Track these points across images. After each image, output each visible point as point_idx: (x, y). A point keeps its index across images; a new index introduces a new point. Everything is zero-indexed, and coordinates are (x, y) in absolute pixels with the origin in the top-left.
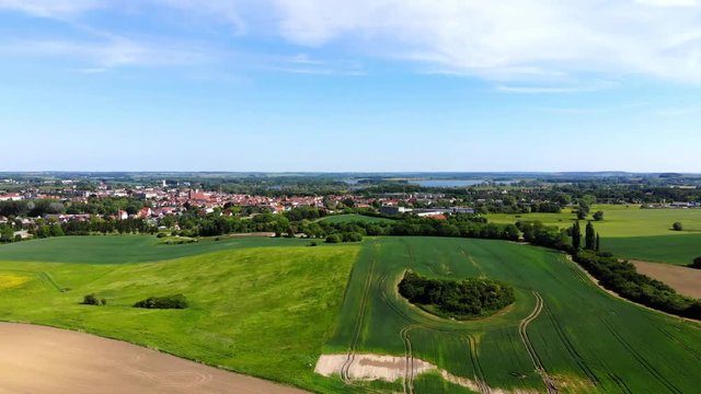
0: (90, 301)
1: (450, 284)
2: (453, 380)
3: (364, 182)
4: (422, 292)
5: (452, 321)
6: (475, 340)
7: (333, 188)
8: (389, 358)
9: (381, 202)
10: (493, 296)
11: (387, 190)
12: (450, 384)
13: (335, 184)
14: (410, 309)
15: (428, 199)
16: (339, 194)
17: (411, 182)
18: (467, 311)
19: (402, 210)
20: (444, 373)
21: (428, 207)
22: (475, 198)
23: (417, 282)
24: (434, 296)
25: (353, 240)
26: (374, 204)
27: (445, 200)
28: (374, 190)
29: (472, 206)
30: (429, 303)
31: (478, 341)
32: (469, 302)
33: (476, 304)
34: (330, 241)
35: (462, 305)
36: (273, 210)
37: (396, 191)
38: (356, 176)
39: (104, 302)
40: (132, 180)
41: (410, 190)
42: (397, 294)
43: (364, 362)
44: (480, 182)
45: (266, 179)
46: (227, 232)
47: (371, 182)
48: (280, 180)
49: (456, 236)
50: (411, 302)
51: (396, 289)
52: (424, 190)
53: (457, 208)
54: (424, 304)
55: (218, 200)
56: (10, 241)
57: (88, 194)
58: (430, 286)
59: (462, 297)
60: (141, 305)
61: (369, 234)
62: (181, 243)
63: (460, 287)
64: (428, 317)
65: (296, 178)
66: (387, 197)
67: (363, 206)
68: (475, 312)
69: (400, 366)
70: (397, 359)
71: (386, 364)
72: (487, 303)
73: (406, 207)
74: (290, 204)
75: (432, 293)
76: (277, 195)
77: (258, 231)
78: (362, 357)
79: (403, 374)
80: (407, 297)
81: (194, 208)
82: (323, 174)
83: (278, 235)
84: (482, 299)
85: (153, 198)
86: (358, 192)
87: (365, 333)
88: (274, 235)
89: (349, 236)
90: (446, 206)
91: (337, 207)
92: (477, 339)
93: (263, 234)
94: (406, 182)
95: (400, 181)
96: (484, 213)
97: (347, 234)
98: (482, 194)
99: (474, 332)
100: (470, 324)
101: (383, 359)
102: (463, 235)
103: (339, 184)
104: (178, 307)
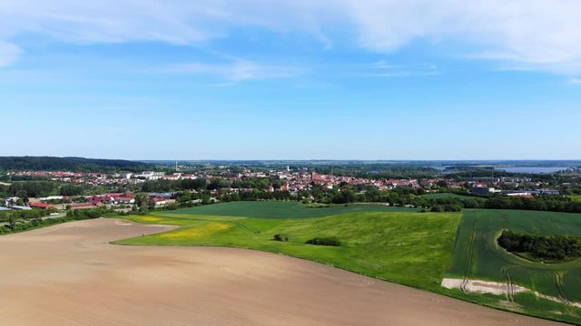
0: (277, 238)
1: (540, 238)
2: (543, 296)
3: (453, 168)
4: (518, 244)
5: (542, 264)
6: (559, 276)
7: (425, 173)
8: (495, 283)
9: (472, 184)
10: (574, 247)
11: (475, 175)
12: (540, 298)
13: (424, 169)
14: (508, 255)
15: (515, 182)
16: (431, 178)
17: (497, 169)
18: (553, 257)
19: (492, 190)
20: (536, 293)
21: (516, 189)
22: (561, 182)
23: (512, 238)
24: (527, 247)
25: (454, 210)
26: (466, 185)
27: (532, 184)
28: (463, 175)
29: (557, 189)
30: (523, 252)
31: (561, 276)
32: (556, 251)
33: (561, 252)
34: (434, 210)
35: (550, 253)
36: (378, 188)
37: (485, 176)
38: (443, 164)
39: (287, 240)
40: (264, 166)
41: (498, 175)
42: (497, 245)
43: (475, 284)
44: (565, 169)
45: (363, 165)
46: (351, 201)
47: (458, 168)
48: (375, 166)
49: (543, 210)
50: (508, 251)
51: (496, 242)
52: (511, 175)
53: (543, 190)
54: (520, 252)
55: (332, 180)
56: (208, 204)
57: (240, 175)
58: (524, 239)
59: (550, 247)
60: (310, 242)
61: (466, 207)
62: (320, 207)
63: (548, 240)
64: (522, 260)
65: (388, 165)
66: (476, 181)
67: (455, 186)
68: (560, 258)
69: (502, 287)
70: (500, 284)
71: (492, 286)
72: (569, 252)
73: (496, 189)
74: (391, 185)
75: (525, 244)
76: (377, 178)
77: (374, 201)
78: (474, 281)
79: (506, 292)
80: (505, 247)
81: (318, 185)
82: (413, 162)
83: (391, 205)
84: (566, 249)
85: (285, 179)
86: (448, 177)
87: (474, 268)
88: (388, 204)
89: (450, 207)
90: (533, 188)
91: (432, 188)
92: (561, 275)
93: (379, 203)
94: (492, 168)
95: (487, 168)
96: (568, 194)
97: (448, 207)
98: (567, 179)
99: (560, 271)
100: (556, 266)
101: (489, 283)
102: (550, 209)
103: (429, 169)
104: (334, 245)
